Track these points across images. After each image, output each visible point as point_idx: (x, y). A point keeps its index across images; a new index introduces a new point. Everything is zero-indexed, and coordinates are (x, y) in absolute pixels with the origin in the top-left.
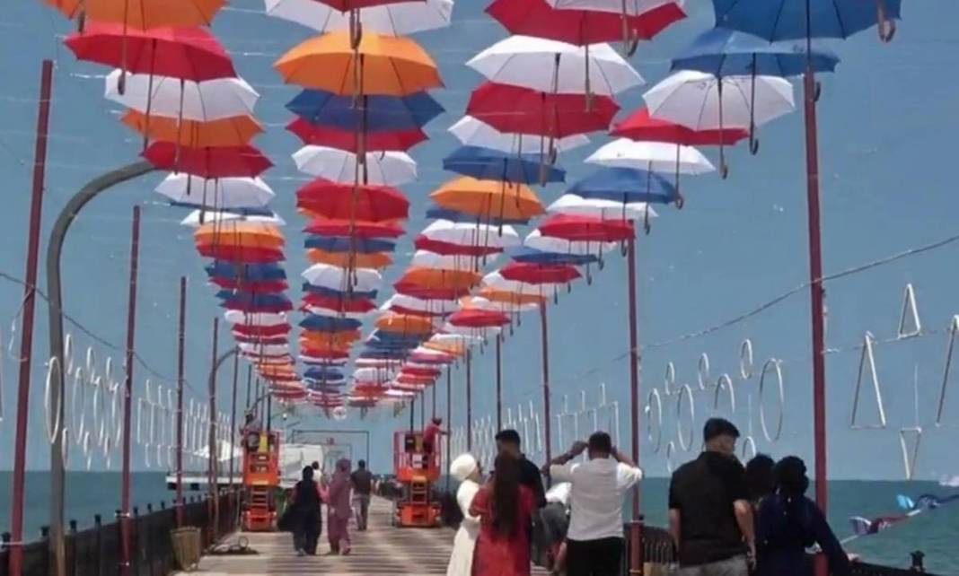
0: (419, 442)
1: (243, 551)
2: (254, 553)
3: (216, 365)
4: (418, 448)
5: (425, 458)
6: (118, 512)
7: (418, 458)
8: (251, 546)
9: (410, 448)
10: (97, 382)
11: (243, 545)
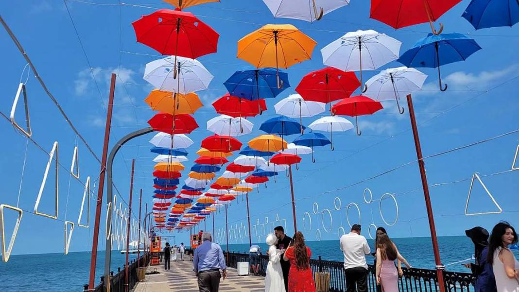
0: (197, 238)
1: (155, 273)
2: (159, 273)
3: (146, 216)
4: (197, 239)
5: (199, 241)
6: (125, 265)
7: (197, 241)
8: (158, 271)
9: (195, 239)
10: (122, 216)
11: (155, 270)
